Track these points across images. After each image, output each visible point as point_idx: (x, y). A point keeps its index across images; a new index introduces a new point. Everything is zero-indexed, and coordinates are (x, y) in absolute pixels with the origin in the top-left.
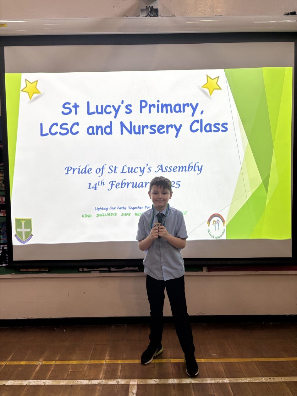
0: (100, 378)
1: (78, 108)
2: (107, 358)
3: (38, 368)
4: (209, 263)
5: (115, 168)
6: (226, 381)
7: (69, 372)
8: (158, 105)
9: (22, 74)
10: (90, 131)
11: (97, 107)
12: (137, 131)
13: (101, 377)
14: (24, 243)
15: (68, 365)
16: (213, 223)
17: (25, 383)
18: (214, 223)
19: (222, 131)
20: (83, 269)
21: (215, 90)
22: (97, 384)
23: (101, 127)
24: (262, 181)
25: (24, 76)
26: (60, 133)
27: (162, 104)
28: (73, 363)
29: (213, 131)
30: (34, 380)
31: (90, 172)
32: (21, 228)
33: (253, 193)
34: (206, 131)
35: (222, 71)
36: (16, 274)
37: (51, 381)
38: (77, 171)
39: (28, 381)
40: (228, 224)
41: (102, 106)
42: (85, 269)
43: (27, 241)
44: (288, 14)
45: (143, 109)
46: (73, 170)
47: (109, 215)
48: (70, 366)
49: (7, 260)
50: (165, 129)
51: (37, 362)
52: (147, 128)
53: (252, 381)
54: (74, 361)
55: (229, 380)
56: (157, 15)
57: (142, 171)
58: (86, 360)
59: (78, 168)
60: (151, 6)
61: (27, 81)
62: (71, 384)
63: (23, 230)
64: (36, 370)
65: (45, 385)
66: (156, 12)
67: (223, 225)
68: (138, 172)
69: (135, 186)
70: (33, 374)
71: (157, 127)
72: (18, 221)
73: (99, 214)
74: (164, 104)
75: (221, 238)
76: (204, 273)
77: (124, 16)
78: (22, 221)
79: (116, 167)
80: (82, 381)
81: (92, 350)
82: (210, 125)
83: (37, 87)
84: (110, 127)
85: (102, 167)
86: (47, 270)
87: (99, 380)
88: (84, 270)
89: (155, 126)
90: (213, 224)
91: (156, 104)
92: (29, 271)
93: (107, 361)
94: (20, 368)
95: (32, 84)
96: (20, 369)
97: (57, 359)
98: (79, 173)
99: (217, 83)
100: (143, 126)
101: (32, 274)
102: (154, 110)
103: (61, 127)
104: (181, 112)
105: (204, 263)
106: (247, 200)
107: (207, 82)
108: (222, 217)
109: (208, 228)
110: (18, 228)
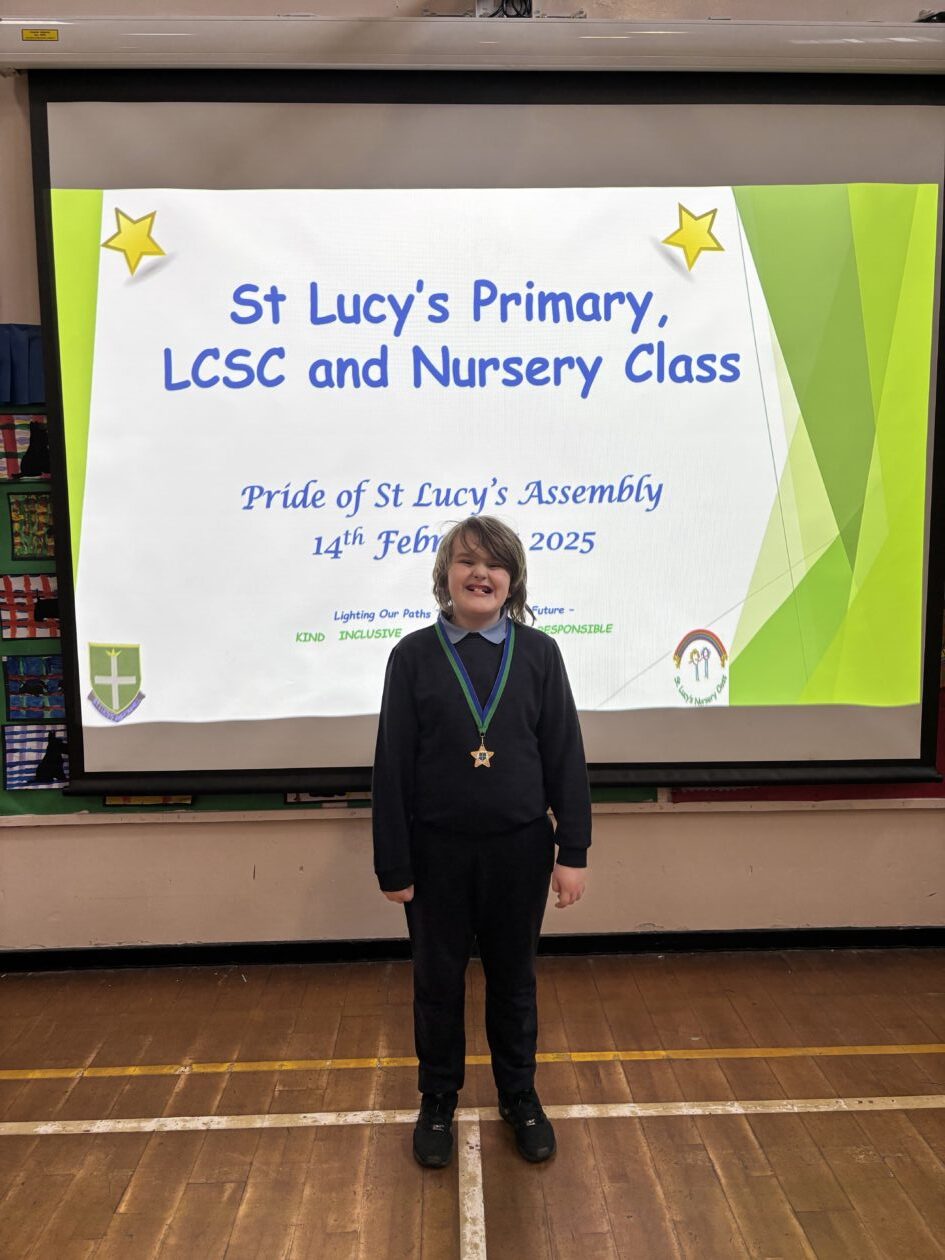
0: (370, 1106)
1: (280, 304)
2: (382, 1051)
3: (181, 1084)
4: (677, 776)
5: (397, 490)
6: (736, 1108)
7: (277, 1093)
8: (530, 297)
9: (107, 193)
10: (321, 375)
11: (341, 299)
12: (464, 375)
13: (371, 1103)
14: (118, 721)
15: (272, 1073)
16: (692, 657)
17: (149, 1125)
19: (724, 378)
20: (297, 798)
21: (703, 252)
22: (362, 1122)
23: (353, 362)
24: (838, 533)
25: (112, 198)
26: (227, 381)
27: (541, 294)
28: (284, 1068)
29: (695, 381)
30: (175, 1118)
31: (318, 503)
32: (109, 674)
33: (811, 565)
34: (675, 378)
35: (726, 191)
36: (92, 811)
37: (225, 1118)
38: (278, 499)
39: (156, 1119)
40: (737, 659)
41: (356, 298)
42: (305, 797)
43: (125, 714)
44: (929, 19)
45: (483, 309)
46: (267, 495)
47: (378, 633)
48: (276, 1077)
49: (66, 772)
50: (550, 372)
51: (176, 1067)
52: (496, 367)
53: (809, 1110)
54: (285, 1063)
55: (744, 1107)
56: (528, 12)
57: (480, 501)
58: (321, 1058)
59: (283, 490)
61: (121, 216)
62: (286, 1125)
63: (114, 681)
64: (177, 1090)
65: (208, 1130)
66: (526, 4)
67: (720, 662)
68: (466, 502)
70: (168, 1100)
71: (525, 363)
72: (97, 652)
73: (347, 633)
74: (546, 294)
75: (714, 703)
76: (661, 808)
77: (426, 11)
78: (109, 653)
79: (398, 486)
80: (317, 1115)
81: (337, 1031)
82: (688, 360)
83: (152, 235)
84: (382, 362)
85: (356, 488)
86: (189, 802)
87: (368, 1112)
88: (303, 800)
89: (518, 361)
90: (690, 663)
91: (524, 292)
92: (132, 803)
93: (385, 1062)
94: (126, 1084)
95: (136, 225)
96: (128, 1087)
97: (235, 1057)
98: (285, 505)
99: (709, 232)
100: (482, 361)
101: (142, 812)
102: (516, 311)
103: (229, 363)
104: (598, 318)
105: (661, 776)
106: (791, 590)
107: (681, 228)
108: (719, 640)
109: (675, 672)
110: (99, 674)
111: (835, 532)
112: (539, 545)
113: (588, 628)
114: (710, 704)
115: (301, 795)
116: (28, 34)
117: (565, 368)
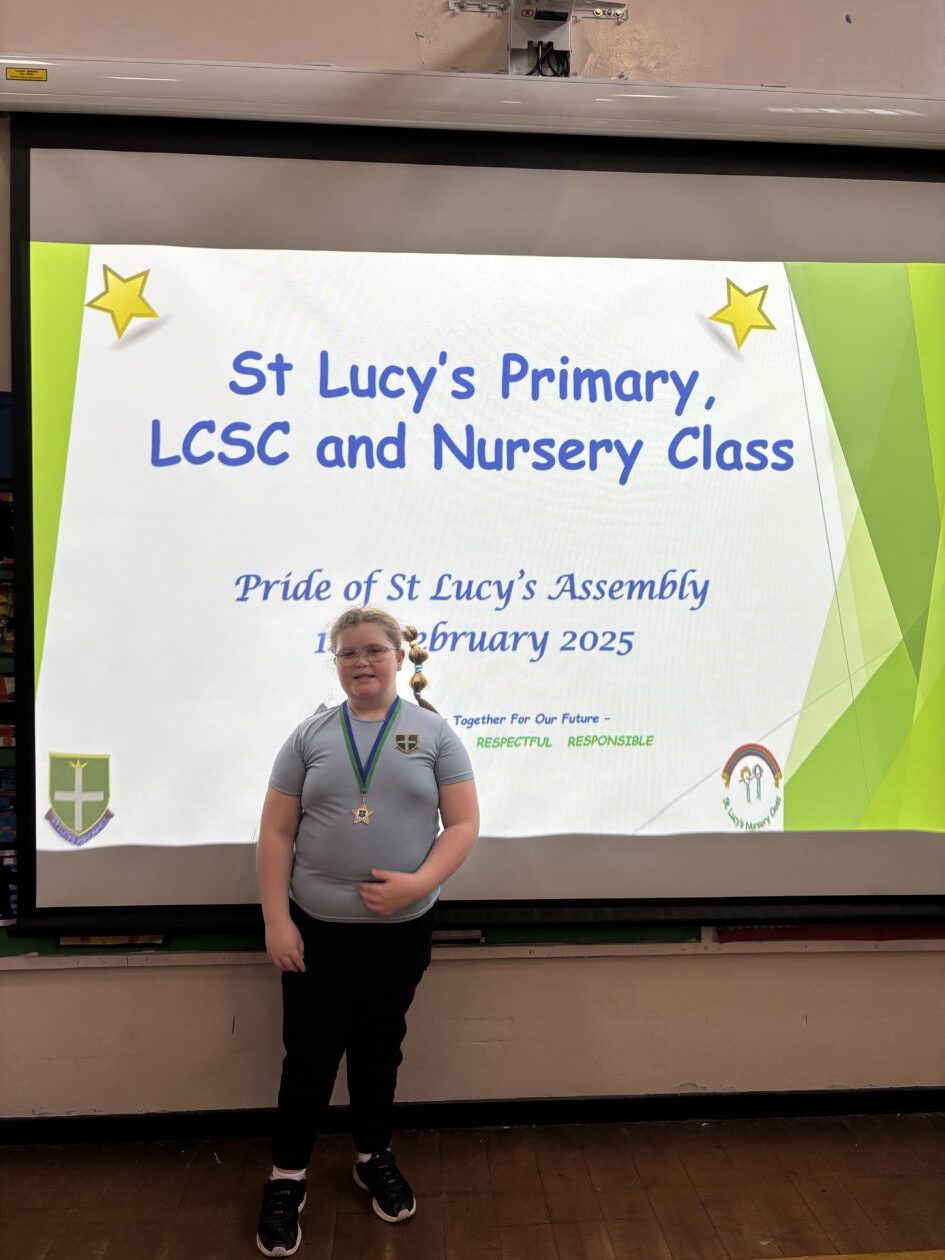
1: (286, 373)
4: (726, 913)
5: (413, 581)
8: (564, 373)
9: (94, 248)
10: (330, 453)
11: (354, 370)
12: (490, 457)
14: (79, 844)
16: (742, 776)
18: (746, 775)
19: (776, 466)
21: (754, 332)
23: (366, 440)
24: (901, 637)
25: (101, 254)
26: (223, 458)
27: (577, 370)
29: (744, 467)
31: (323, 595)
32: (72, 790)
33: (871, 675)
34: (723, 465)
35: (778, 267)
36: (43, 953)
38: (277, 590)
40: (794, 777)
41: (372, 370)
43: (90, 835)
45: (512, 385)
46: (264, 585)
49: (14, 906)
50: (585, 456)
52: (526, 449)
56: (566, 73)
57: (506, 595)
59: (283, 579)
60: (546, 40)
61: (109, 274)
63: (79, 797)
66: (563, 65)
67: (773, 781)
68: (489, 596)
69: (478, 644)
71: (558, 446)
72: (59, 764)
74: (582, 371)
75: (767, 828)
76: (706, 948)
77: (455, 67)
78: (73, 765)
79: (414, 577)
82: (737, 446)
83: (144, 295)
84: (399, 441)
85: (366, 579)
86: (160, 942)
89: (551, 443)
90: (741, 781)
91: (557, 368)
92: (92, 943)
95: (127, 284)
98: (285, 597)
99: (759, 309)
100: (510, 442)
101: (104, 953)
102: (549, 388)
103: (226, 438)
104: (639, 398)
105: (709, 913)
106: (852, 701)
107: (729, 304)
108: (772, 756)
109: (725, 793)
110: (60, 789)
111: (898, 636)
112: (571, 645)
113: (626, 740)
114: (762, 829)
116: (12, 73)
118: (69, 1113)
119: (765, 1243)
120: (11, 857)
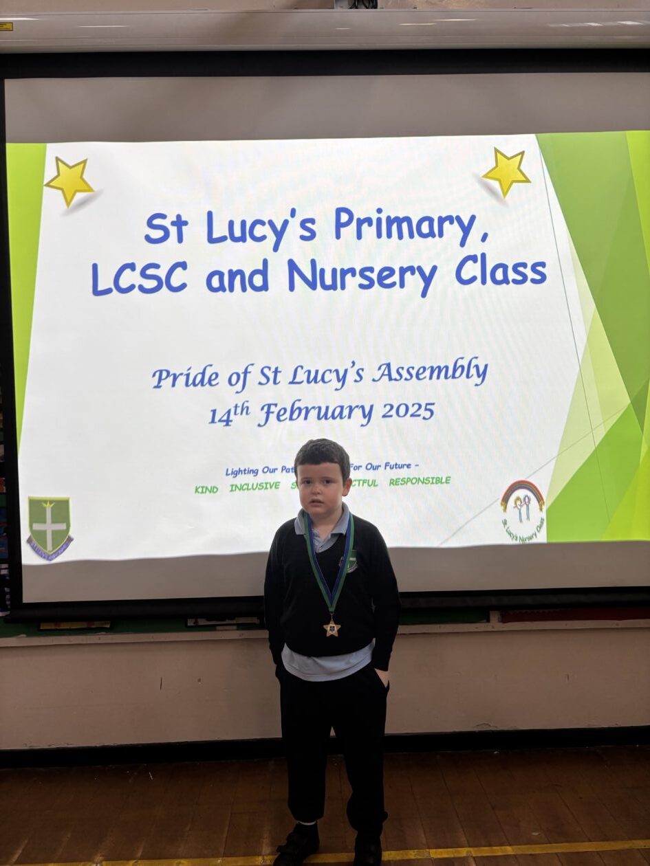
1: (184, 228)
4: (506, 601)
5: (276, 372)
8: (379, 220)
9: (49, 146)
10: (215, 282)
11: (231, 224)
12: (328, 281)
14: (50, 560)
16: (516, 503)
19: (534, 281)
20: (196, 622)
21: (515, 185)
23: (241, 272)
24: (630, 402)
25: (54, 149)
26: (142, 289)
27: (388, 218)
29: (511, 282)
31: (213, 383)
32: (45, 522)
33: (607, 431)
34: (495, 281)
35: (531, 138)
36: (29, 635)
38: (181, 380)
40: (552, 505)
41: (243, 223)
42: (202, 622)
43: (57, 554)
45: (342, 230)
46: (173, 377)
47: (261, 486)
49: (8, 603)
50: (396, 278)
52: (354, 275)
56: (375, 7)
57: (342, 379)
58: (213, 856)
59: (186, 372)
61: (60, 163)
63: (49, 527)
66: (373, 3)
67: (538, 507)
68: (330, 381)
69: (324, 414)
71: (376, 271)
72: (35, 504)
73: (236, 486)
74: (392, 218)
75: (534, 541)
76: (493, 627)
78: (45, 505)
79: (277, 369)
81: (227, 829)
82: (505, 267)
83: (84, 177)
84: (264, 272)
85: (243, 371)
86: (108, 626)
88: (200, 624)
89: (371, 270)
90: (514, 508)
91: (374, 216)
92: (62, 628)
95: (73, 169)
97: (140, 854)
98: (187, 385)
99: (519, 168)
100: (342, 270)
101: (70, 635)
102: (369, 231)
103: (143, 274)
104: (434, 236)
105: (493, 601)
106: (594, 448)
107: (497, 166)
108: (537, 489)
109: (503, 516)
110: (36, 522)
111: (626, 401)
112: (389, 414)
113: (431, 480)
114: (531, 541)
115: (199, 620)
117: (408, 275)
118: (50, 746)
119: (536, 834)
120: (5, 569)
